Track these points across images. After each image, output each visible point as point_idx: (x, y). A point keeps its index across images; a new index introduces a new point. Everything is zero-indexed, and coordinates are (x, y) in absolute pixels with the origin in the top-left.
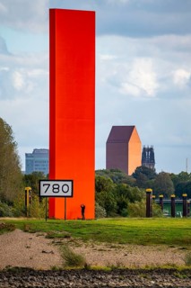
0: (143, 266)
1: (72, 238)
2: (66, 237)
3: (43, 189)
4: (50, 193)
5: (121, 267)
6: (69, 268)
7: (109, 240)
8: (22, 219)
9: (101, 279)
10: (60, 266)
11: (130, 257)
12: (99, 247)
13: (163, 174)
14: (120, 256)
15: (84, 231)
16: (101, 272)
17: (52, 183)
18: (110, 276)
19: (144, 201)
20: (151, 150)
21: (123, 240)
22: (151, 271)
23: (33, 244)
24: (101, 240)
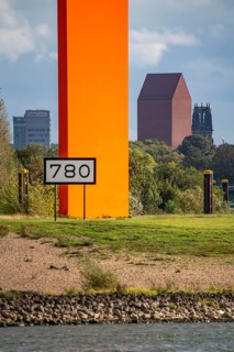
0: (205, 289)
1: (95, 246)
2: (86, 245)
3: (50, 172)
4: (61, 178)
5: (173, 290)
6: (93, 291)
7: (152, 248)
8: (18, 218)
9: (142, 308)
10: (79, 289)
11: (184, 274)
12: (137, 260)
13: (226, 147)
14: (169, 272)
15: (114, 235)
16: (141, 297)
17: (63, 163)
18: (156, 304)
19: (200, 190)
20: (207, 110)
21: (173, 249)
22: (218, 296)
23: (37, 255)
24: (140, 248)
